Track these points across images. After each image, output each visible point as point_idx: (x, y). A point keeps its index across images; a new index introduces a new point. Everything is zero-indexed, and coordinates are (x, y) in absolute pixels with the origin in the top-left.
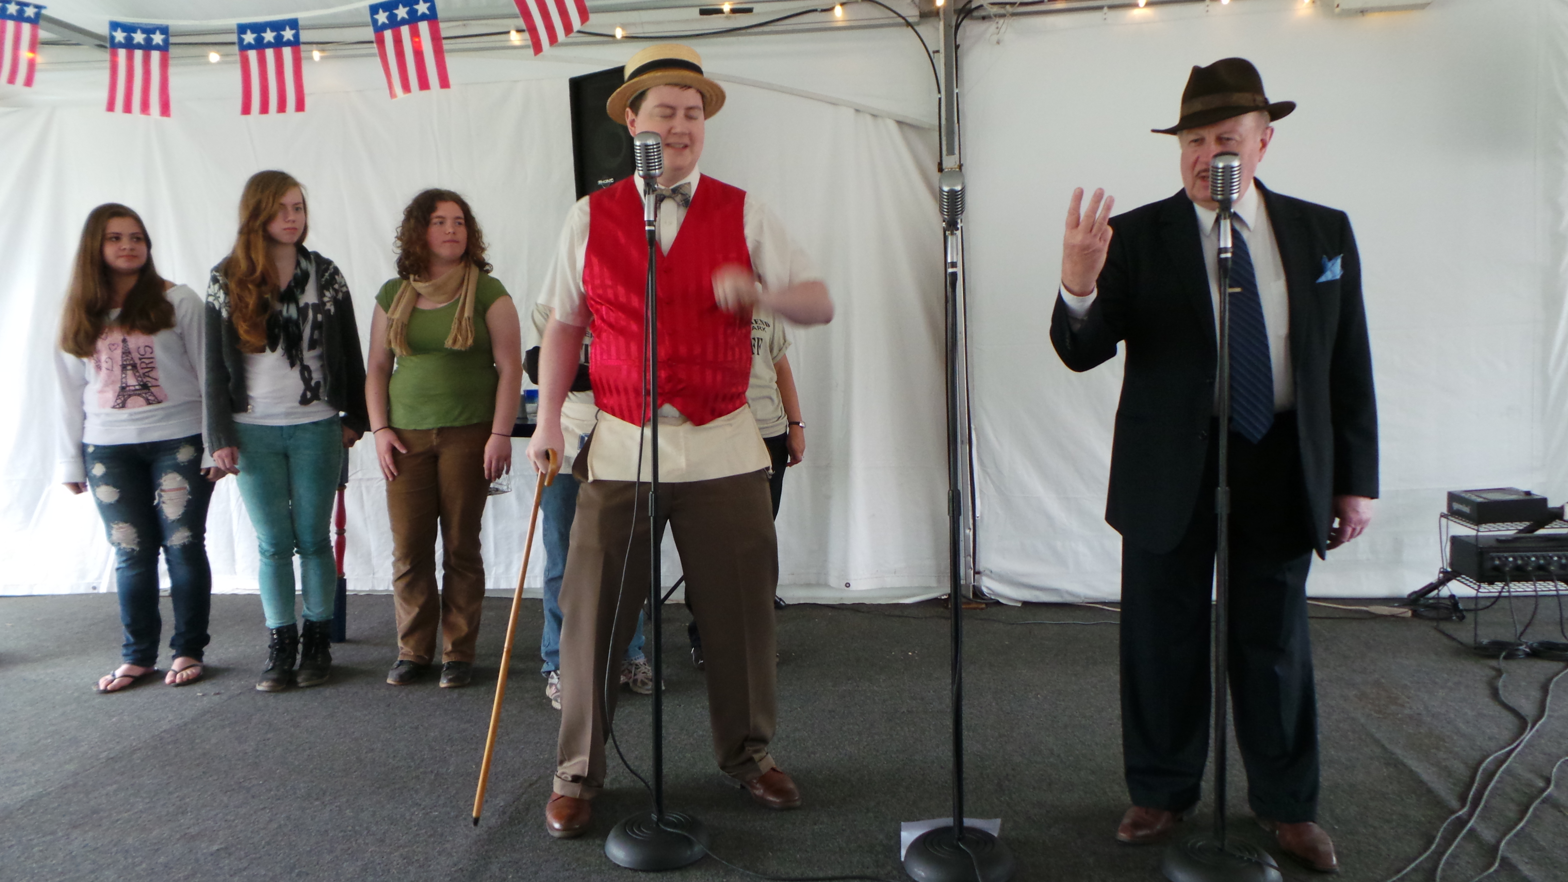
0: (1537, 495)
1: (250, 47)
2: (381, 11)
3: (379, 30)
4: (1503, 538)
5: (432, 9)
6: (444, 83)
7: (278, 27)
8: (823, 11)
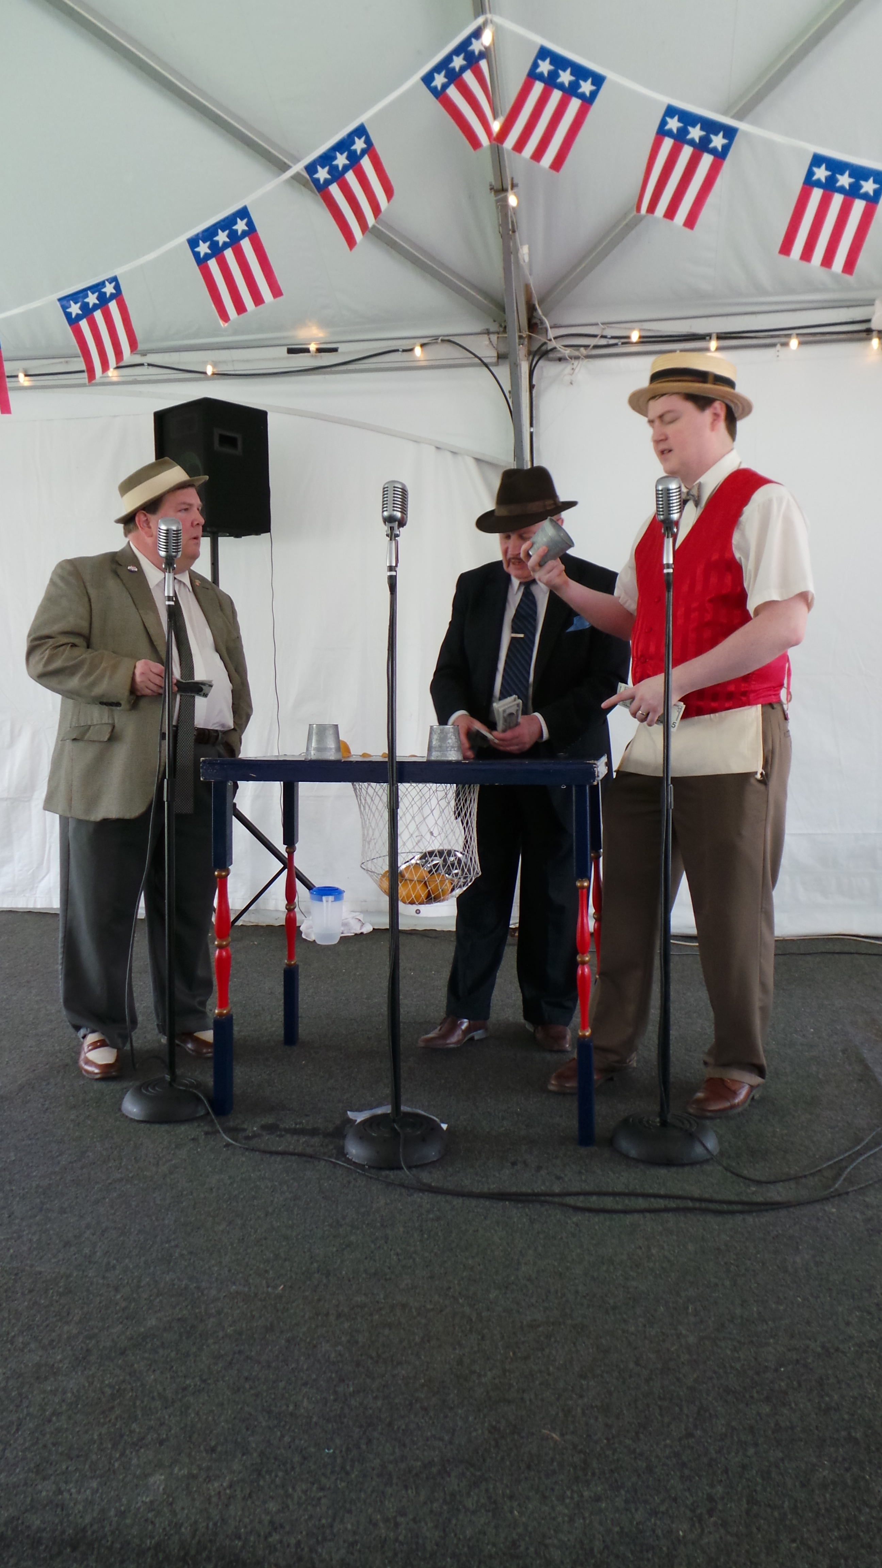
6: (6, 408)
8: (404, 351)
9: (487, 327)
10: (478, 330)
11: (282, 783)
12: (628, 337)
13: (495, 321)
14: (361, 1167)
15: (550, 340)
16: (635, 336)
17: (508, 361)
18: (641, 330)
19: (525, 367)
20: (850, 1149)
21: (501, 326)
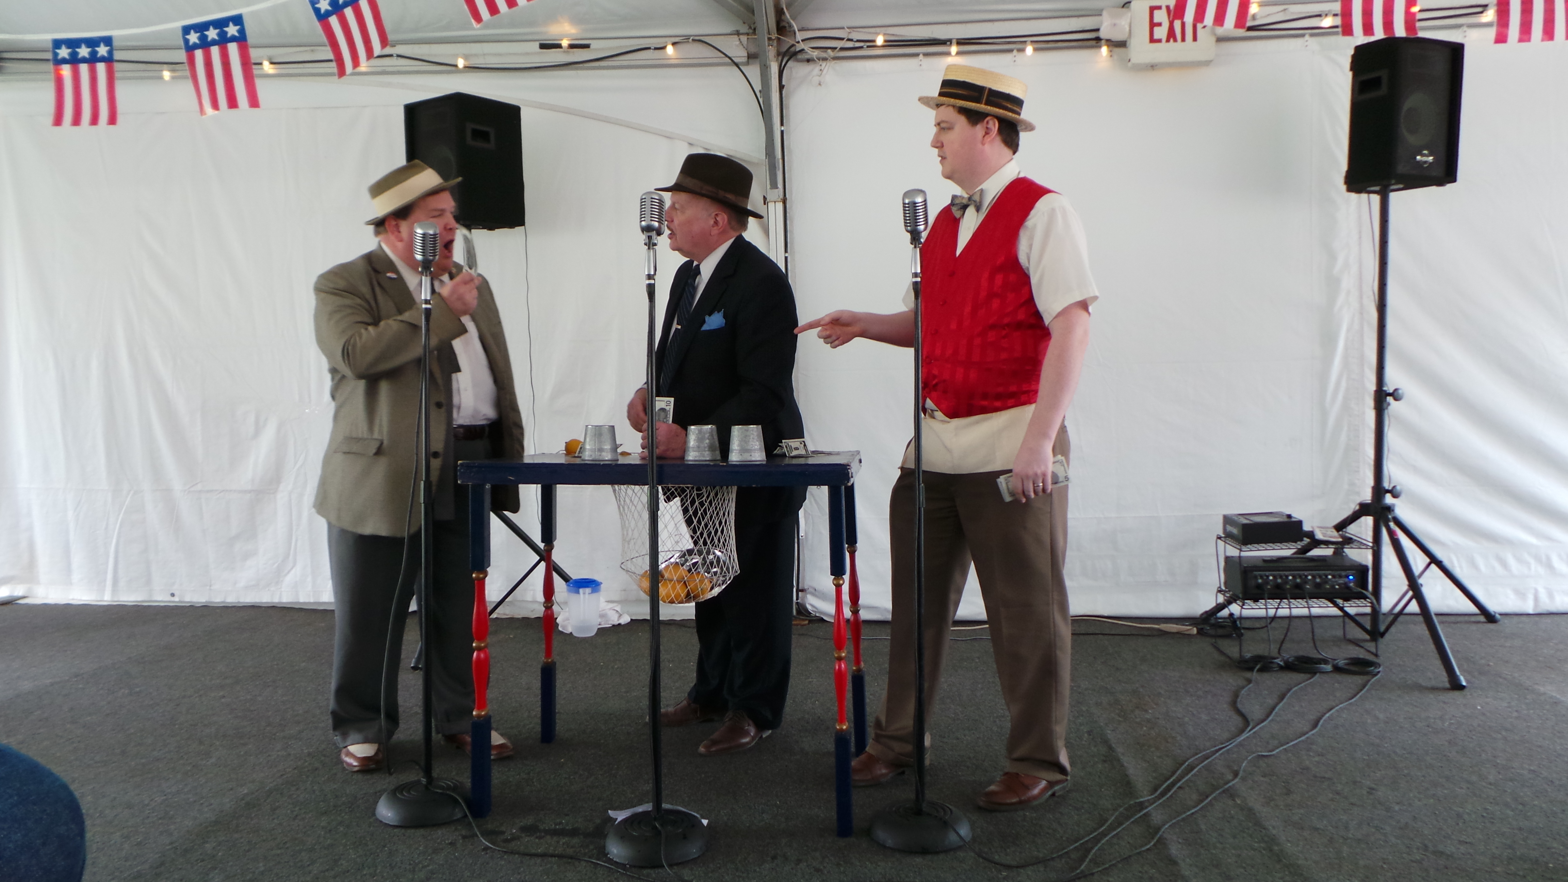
0: (1296, 518)
1: (64, 61)
2: (192, 32)
3: (190, 49)
4: (1269, 559)
5: (242, 32)
6: (254, 102)
7: (92, 43)
8: (656, 49)
9: (738, 29)
10: (728, 31)
11: (539, 486)
12: (874, 41)
13: (744, 23)
14: (623, 866)
15: (798, 42)
16: (880, 41)
17: (758, 61)
18: (884, 34)
19: (774, 68)
20: (1095, 830)
21: (750, 28)
